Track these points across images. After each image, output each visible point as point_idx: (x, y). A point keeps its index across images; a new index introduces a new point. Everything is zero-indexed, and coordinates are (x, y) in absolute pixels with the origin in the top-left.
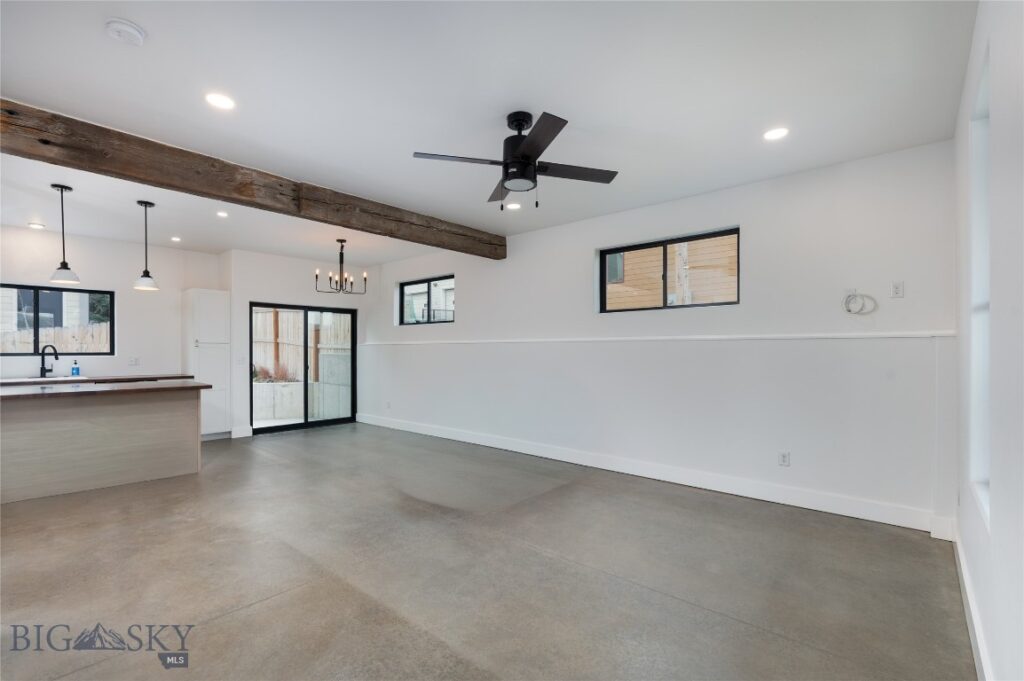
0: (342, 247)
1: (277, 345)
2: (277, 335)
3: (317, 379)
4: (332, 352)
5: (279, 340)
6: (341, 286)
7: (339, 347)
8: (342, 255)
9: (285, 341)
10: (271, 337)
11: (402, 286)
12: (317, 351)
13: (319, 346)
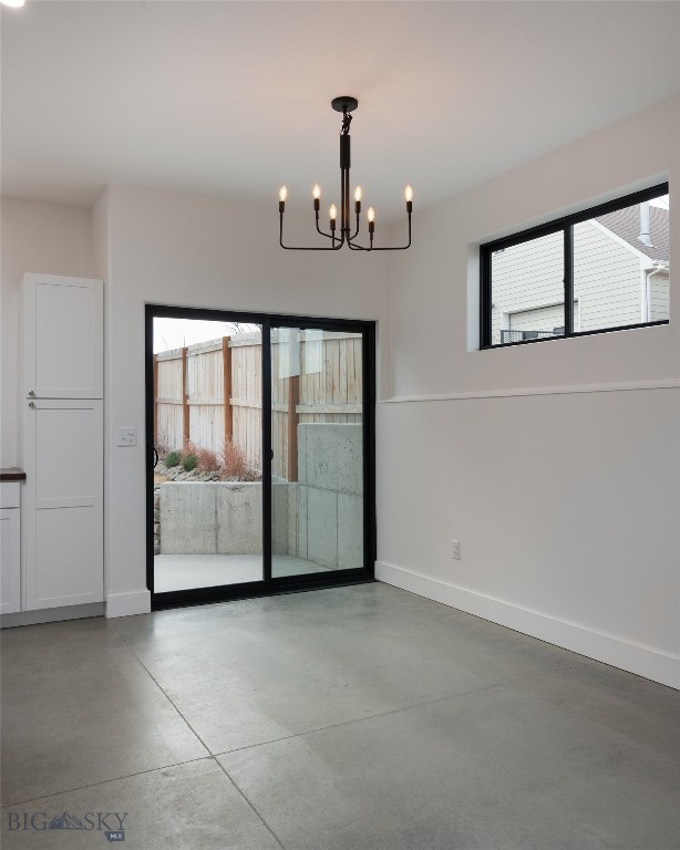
0: (347, 122)
1: (229, 409)
2: (229, 392)
3: (294, 476)
4: (321, 422)
5: (233, 401)
6: (345, 230)
7: (339, 410)
8: (345, 141)
9: (242, 403)
10: (220, 397)
11: (486, 251)
12: (295, 419)
13: (299, 410)
